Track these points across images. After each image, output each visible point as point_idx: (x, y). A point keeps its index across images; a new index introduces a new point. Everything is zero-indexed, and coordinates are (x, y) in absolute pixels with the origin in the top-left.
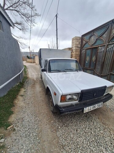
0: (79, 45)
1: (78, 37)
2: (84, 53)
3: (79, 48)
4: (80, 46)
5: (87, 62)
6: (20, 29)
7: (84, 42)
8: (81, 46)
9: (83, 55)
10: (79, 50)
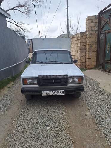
0: (95, 28)
1: (93, 16)
2: (104, 38)
3: (95, 32)
4: (97, 29)
5: (107, 52)
6: (23, 12)
7: (103, 22)
8: (99, 29)
9: (102, 42)
10: (96, 35)
